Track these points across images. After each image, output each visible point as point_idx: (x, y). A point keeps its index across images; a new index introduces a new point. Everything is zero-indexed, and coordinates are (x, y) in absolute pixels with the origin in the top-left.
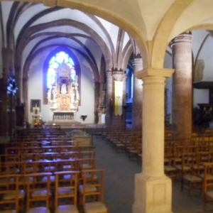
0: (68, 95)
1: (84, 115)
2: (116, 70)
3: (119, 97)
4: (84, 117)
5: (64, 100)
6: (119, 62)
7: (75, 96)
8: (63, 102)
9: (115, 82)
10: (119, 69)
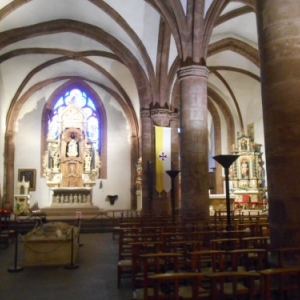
0: (79, 159)
1: (113, 194)
2: (157, 106)
3: (163, 157)
4: (112, 199)
5: (72, 167)
6: (163, 92)
7: (93, 161)
8: (70, 171)
9: (157, 128)
10: (162, 104)
